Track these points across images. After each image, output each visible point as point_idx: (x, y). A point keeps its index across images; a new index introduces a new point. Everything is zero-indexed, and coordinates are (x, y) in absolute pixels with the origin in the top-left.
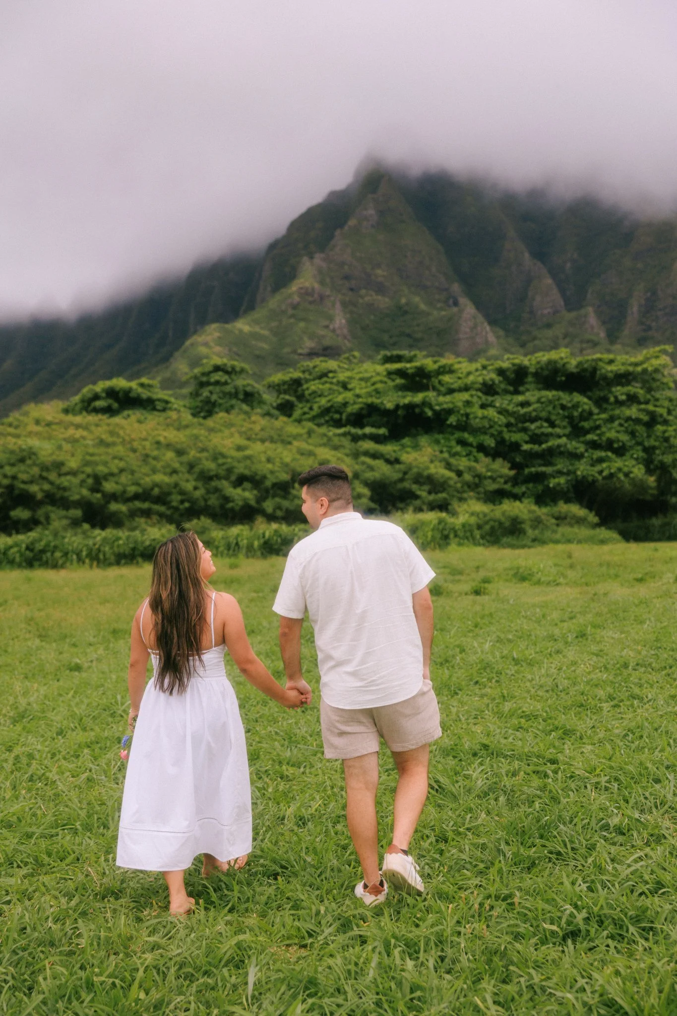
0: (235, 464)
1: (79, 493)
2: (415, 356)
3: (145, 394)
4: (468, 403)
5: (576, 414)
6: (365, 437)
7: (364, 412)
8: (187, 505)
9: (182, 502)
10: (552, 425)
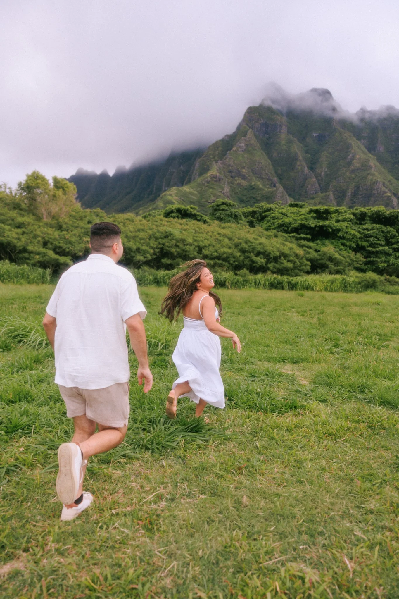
0: (256, 246)
1: (193, 254)
2: (304, 205)
3: (194, 212)
4: (347, 227)
5: (389, 235)
6: (301, 238)
7: (299, 228)
8: (237, 263)
9: (234, 262)
10: (378, 240)
